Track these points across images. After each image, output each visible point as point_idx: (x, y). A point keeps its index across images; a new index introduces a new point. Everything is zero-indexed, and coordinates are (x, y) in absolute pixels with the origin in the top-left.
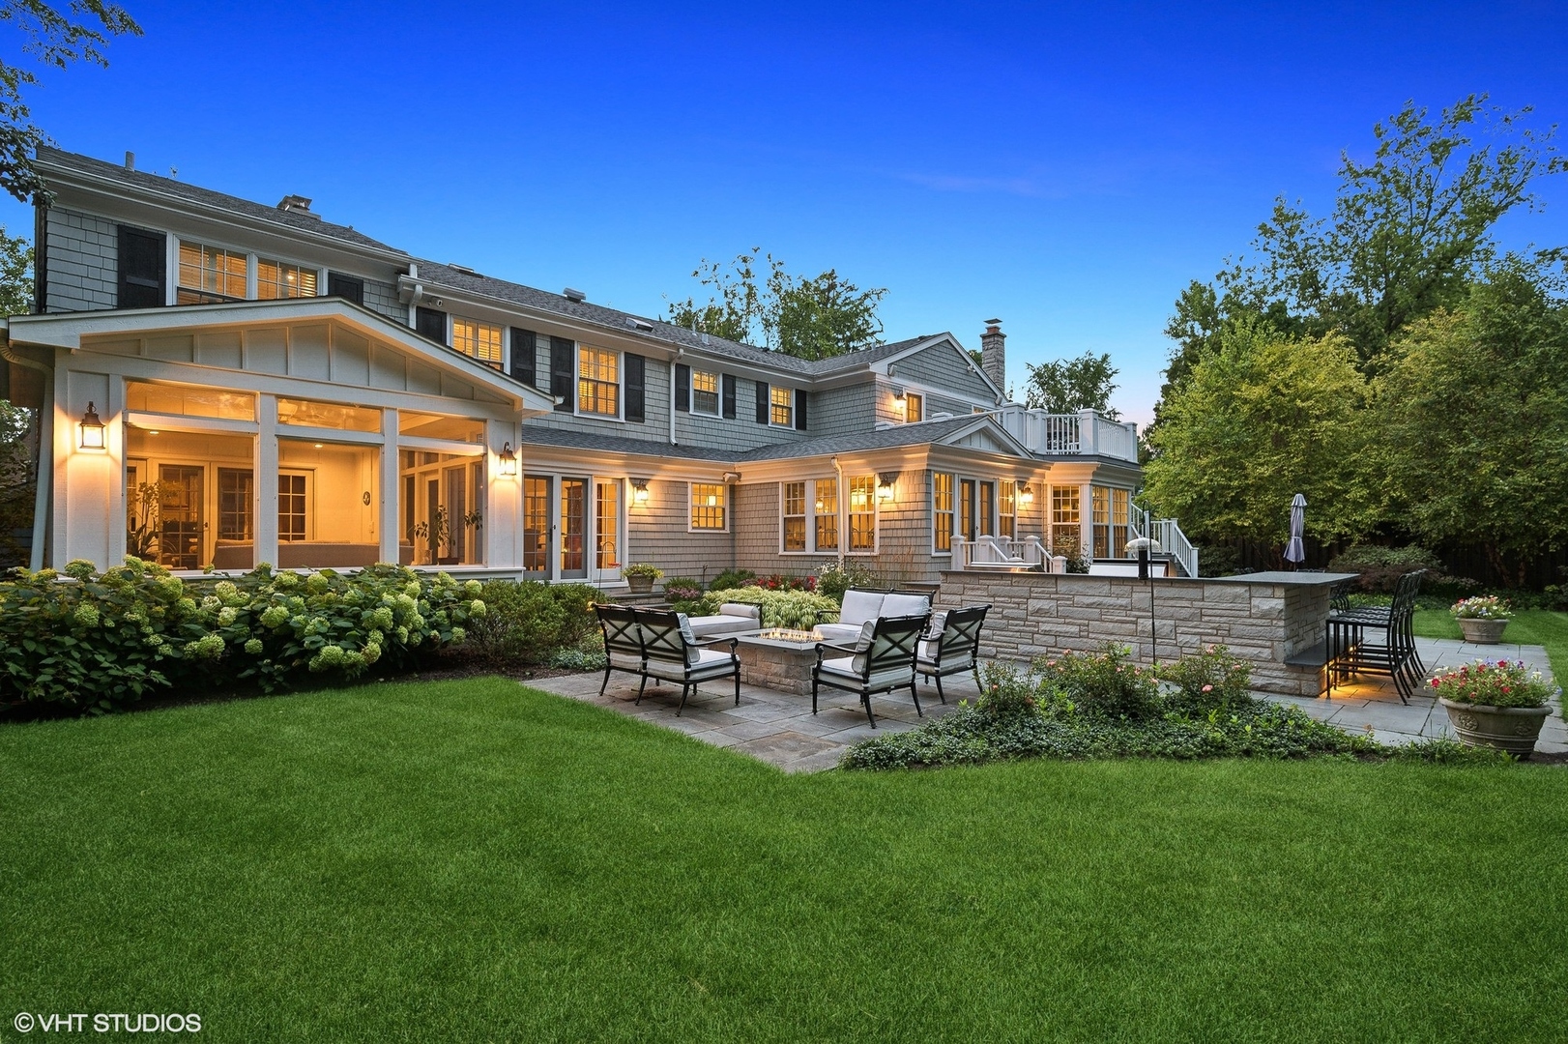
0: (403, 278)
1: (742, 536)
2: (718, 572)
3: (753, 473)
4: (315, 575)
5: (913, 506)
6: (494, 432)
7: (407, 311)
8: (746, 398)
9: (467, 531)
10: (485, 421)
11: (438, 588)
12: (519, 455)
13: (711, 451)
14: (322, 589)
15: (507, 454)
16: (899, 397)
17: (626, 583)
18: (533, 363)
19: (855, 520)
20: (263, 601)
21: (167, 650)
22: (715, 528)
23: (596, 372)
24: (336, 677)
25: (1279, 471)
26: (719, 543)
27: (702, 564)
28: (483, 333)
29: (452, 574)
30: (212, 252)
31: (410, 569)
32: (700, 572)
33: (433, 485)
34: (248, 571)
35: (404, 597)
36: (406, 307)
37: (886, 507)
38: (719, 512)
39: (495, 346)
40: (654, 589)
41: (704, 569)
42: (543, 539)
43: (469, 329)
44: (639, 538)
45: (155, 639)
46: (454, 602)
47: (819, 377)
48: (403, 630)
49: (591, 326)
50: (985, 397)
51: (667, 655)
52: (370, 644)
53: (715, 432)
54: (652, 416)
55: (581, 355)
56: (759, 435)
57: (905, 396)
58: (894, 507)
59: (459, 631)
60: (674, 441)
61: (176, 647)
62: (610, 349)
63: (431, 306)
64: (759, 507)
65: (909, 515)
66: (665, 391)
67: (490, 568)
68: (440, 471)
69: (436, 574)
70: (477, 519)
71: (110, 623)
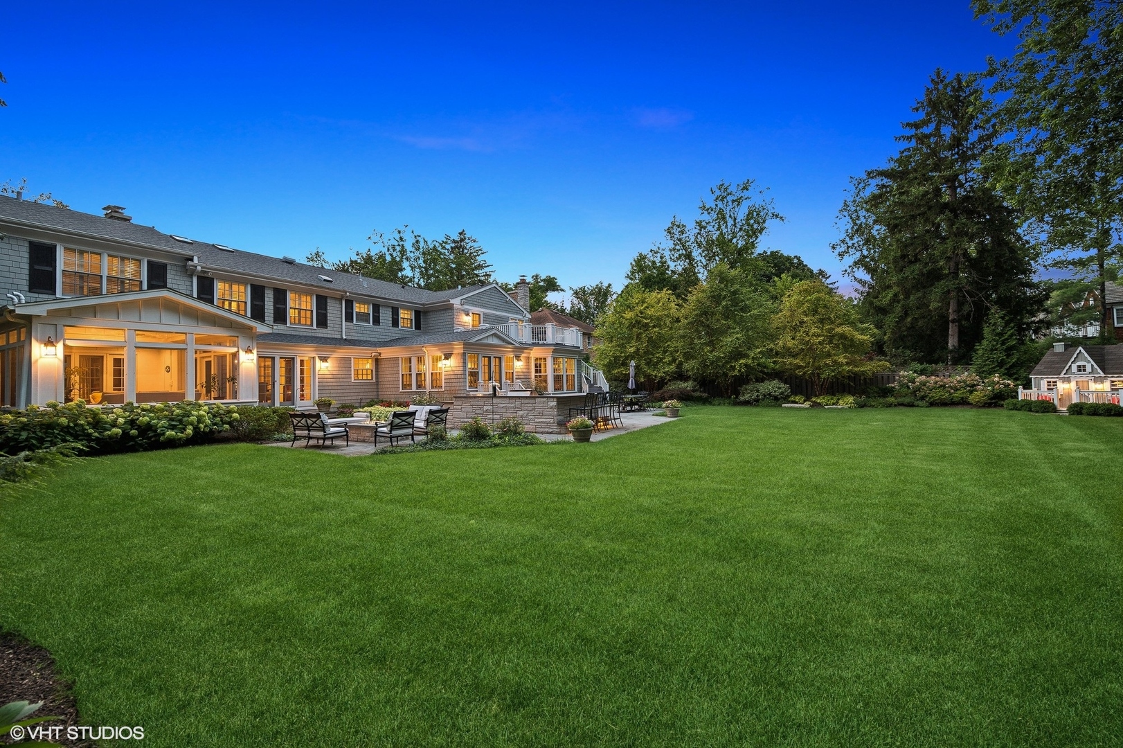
0: (190, 263)
1: (382, 383)
2: (368, 401)
3: (387, 353)
4: (159, 405)
5: (458, 369)
6: (242, 341)
7: (192, 278)
8: (386, 315)
9: (228, 384)
10: (238, 337)
11: (216, 409)
12: (255, 351)
13: (365, 342)
14: (162, 410)
15: (249, 351)
16: (468, 315)
17: (316, 407)
18: (263, 301)
19: (434, 375)
20: (137, 415)
21: (96, 434)
22: (367, 380)
23: (300, 304)
24: (172, 444)
25: (638, 349)
26: (369, 387)
27: (360, 397)
28: (235, 287)
29: (222, 404)
30: (81, 252)
31: (201, 402)
32: (359, 401)
33: (208, 364)
34: (123, 405)
35: (201, 412)
36: (191, 276)
37: (447, 369)
38: (369, 372)
39: (242, 294)
40: (331, 410)
41: (361, 399)
42: (269, 387)
43: (227, 285)
44: (323, 386)
45: (91, 431)
46: (224, 414)
47: (427, 305)
48: (202, 426)
49: (296, 283)
50: (517, 313)
51: (316, 429)
52: (188, 430)
53: (368, 332)
54: (332, 325)
55: (290, 296)
56: (394, 333)
57: (471, 314)
58: (450, 369)
59: (227, 426)
60: (344, 337)
61: (99, 433)
62: (308, 293)
63: (205, 275)
64: (391, 369)
65: (456, 372)
66: (339, 313)
67: (240, 401)
68: (212, 356)
69: (215, 404)
70: (233, 379)
71: (72, 425)
